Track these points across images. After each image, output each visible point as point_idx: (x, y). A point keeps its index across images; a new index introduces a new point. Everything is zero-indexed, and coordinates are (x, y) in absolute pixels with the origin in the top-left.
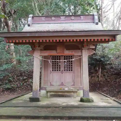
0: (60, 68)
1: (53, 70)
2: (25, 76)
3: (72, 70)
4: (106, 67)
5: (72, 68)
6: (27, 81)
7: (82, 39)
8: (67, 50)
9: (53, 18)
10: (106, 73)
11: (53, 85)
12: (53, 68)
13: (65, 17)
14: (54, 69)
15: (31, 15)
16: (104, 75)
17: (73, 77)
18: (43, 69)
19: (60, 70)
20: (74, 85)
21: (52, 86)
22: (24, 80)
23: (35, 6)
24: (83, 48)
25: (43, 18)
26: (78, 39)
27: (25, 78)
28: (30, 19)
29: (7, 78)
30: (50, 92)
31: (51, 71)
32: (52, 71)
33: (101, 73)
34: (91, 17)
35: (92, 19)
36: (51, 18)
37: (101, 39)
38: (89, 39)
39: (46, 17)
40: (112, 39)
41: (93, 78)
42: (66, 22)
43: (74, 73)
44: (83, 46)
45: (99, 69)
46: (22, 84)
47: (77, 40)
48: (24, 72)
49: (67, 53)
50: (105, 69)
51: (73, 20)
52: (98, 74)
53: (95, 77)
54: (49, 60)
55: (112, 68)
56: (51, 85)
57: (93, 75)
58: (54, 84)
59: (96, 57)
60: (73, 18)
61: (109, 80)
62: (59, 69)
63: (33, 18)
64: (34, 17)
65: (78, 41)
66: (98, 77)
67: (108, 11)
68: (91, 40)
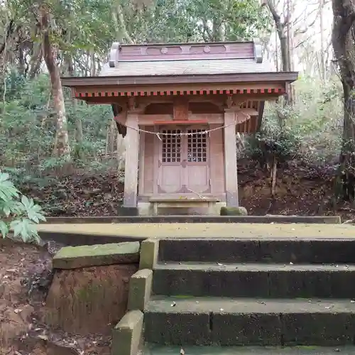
0: (179, 155)
1: (164, 160)
2: (95, 186)
3: (205, 160)
4: (289, 162)
5: (205, 155)
6: (101, 198)
7: (221, 89)
8: (193, 113)
9: (165, 50)
10: (290, 175)
11: (164, 192)
12: (164, 155)
13: (190, 47)
14: (167, 158)
15: (116, 44)
16: (284, 182)
17: (208, 175)
18: (143, 158)
19: (179, 160)
20: (209, 191)
21: (162, 194)
22: (93, 195)
23: (118, 19)
24: (225, 110)
25: (143, 51)
26: (215, 89)
27: (95, 190)
28: (113, 52)
29: (53, 190)
30: (159, 202)
31: (159, 161)
32: (161, 161)
33: (277, 176)
34: (248, 46)
35: (250, 51)
36: (161, 49)
37: (259, 90)
38: (235, 89)
39: (149, 46)
40: (280, 90)
41: (259, 188)
42: (193, 57)
43: (209, 167)
44: (225, 105)
45: (272, 167)
46: (87, 204)
47: (211, 92)
48: (93, 178)
49: (194, 118)
50: (287, 167)
51: (208, 53)
52: (270, 179)
53: (262, 186)
54: (158, 134)
55: (303, 164)
56: (160, 191)
57: (259, 181)
58: (166, 188)
59: (264, 139)
60: (207, 49)
61: (295, 192)
62: (176, 157)
63: (120, 49)
64: (123, 48)
65: (215, 93)
66: (270, 186)
67: (307, 29)
68: (238, 91)
